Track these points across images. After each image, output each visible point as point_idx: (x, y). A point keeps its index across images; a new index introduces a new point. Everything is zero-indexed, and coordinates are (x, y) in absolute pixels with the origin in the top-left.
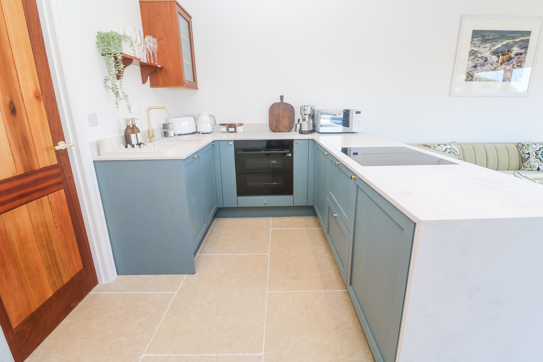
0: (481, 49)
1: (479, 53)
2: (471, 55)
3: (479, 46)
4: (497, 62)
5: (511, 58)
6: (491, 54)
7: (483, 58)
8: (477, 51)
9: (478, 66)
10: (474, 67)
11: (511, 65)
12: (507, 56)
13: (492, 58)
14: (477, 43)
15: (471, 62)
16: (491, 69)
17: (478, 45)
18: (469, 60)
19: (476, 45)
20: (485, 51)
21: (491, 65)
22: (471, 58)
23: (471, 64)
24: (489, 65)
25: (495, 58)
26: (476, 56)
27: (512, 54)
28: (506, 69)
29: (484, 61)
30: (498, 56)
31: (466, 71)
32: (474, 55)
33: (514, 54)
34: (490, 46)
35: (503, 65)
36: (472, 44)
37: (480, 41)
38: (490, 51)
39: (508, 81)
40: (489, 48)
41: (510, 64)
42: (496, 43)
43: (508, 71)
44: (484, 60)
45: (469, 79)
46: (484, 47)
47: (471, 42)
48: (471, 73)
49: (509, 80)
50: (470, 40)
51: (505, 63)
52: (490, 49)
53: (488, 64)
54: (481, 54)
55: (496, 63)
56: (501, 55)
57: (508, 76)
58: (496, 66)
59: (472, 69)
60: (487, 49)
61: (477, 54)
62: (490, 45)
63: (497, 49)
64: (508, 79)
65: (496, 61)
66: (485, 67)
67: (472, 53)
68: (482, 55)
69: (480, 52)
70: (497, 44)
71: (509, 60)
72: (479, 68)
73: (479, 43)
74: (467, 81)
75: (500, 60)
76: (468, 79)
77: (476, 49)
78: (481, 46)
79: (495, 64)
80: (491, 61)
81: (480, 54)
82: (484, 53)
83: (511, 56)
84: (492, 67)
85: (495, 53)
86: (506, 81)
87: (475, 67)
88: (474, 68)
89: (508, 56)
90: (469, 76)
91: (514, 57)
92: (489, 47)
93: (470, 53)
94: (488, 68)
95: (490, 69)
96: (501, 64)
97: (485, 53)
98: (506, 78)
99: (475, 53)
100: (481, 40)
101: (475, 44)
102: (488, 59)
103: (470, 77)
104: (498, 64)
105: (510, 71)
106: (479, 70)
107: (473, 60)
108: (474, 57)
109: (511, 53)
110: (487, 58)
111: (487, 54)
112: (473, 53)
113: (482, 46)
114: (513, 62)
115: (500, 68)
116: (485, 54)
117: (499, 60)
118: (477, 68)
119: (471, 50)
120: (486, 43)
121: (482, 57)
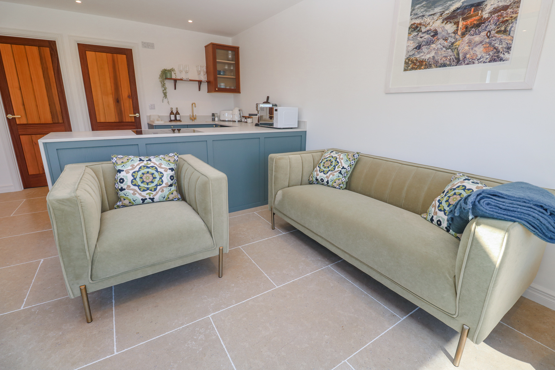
0: (426, 19)
1: (424, 25)
2: (412, 31)
3: (423, 16)
4: (454, 33)
5: (481, 22)
6: (442, 22)
7: (430, 32)
8: (420, 24)
9: (423, 46)
10: (417, 48)
11: (484, 34)
12: (474, 18)
13: (446, 29)
14: (420, 11)
15: (412, 42)
16: (444, 47)
17: (421, 14)
18: (409, 39)
19: (419, 15)
20: (433, 21)
21: (443, 39)
22: (412, 36)
23: (413, 45)
24: (441, 41)
25: (450, 28)
26: (420, 31)
27: (484, 13)
28: (473, 42)
29: (432, 36)
30: (457, 23)
31: (406, 56)
32: (417, 30)
33: (488, 11)
34: (442, 10)
35: (467, 36)
36: (412, 16)
37: (425, 7)
38: (441, 18)
39: (479, 63)
40: (439, 14)
41: (480, 32)
42: (451, 2)
43: (477, 45)
44: (432, 34)
45: (410, 68)
46: (431, 15)
47: (411, 12)
48: (413, 58)
49: (481, 60)
50: (410, 10)
51: (469, 31)
52: (441, 15)
53: (438, 39)
54: (426, 27)
55: (453, 35)
56: (461, 19)
57: (478, 53)
58: (453, 40)
59: (414, 52)
60: (435, 18)
61: (421, 28)
62: (440, 8)
63: (454, 11)
64: (478, 60)
65: (452, 31)
66: (433, 46)
67: (413, 28)
68: (428, 28)
69: (424, 23)
70: (453, 3)
71: (478, 26)
72: (424, 49)
73: (422, 10)
74: (408, 70)
75: (459, 28)
76: (408, 67)
77: (418, 21)
78: (426, 15)
79: (451, 37)
80: (443, 33)
81: (424, 27)
82: (431, 23)
83: (482, 17)
84: (446, 44)
85: (451, 18)
86: (474, 63)
87: (419, 47)
88: (417, 50)
89: (477, 18)
90: (410, 62)
91: (488, 18)
92: (440, 12)
93: (409, 28)
94: (439, 46)
95: (442, 47)
96: (463, 35)
97: (433, 23)
98: (474, 58)
99: (417, 27)
100: (425, 5)
101: (417, 14)
102: (439, 30)
103: (411, 64)
104: (457, 37)
105: (481, 45)
106: (425, 52)
107: (415, 38)
108: (417, 33)
109: (482, 11)
110: (436, 30)
111: (437, 24)
112: (415, 28)
113: (428, 14)
114: (486, 27)
115: (460, 42)
116: (434, 25)
117: (457, 30)
118: (422, 49)
119: (412, 25)
120: (435, 8)
121: (428, 31)
